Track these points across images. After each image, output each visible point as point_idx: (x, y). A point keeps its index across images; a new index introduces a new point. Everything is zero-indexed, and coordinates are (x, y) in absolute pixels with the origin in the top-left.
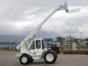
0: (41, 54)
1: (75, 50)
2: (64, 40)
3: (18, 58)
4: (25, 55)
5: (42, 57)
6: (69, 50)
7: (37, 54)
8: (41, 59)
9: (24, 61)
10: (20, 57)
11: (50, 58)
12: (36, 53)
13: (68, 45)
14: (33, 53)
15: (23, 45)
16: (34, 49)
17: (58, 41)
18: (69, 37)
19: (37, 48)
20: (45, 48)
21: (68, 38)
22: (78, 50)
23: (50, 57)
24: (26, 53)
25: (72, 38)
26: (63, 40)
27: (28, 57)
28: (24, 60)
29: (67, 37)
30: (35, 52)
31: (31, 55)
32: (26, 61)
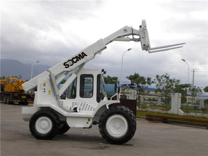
0: (91, 113)
1: (178, 115)
2: (149, 84)
3: (25, 120)
4: (48, 112)
5: (94, 123)
6: (161, 111)
7: (80, 113)
8: (90, 127)
9: (44, 129)
10: (30, 117)
11: (116, 128)
12: (78, 110)
13: (154, 100)
14: (69, 109)
15: (44, 85)
16: (74, 96)
17: (132, 84)
18: (164, 79)
19: (82, 95)
20: (105, 98)
21: (159, 80)
22: (186, 114)
23: (118, 125)
24: (49, 108)
25: (171, 81)
26: (147, 85)
27: (55, 118)
28: (44, 126)
29: (157, 76)
30: (75, 106)
31: (65, 113)
32: (47, 129)
